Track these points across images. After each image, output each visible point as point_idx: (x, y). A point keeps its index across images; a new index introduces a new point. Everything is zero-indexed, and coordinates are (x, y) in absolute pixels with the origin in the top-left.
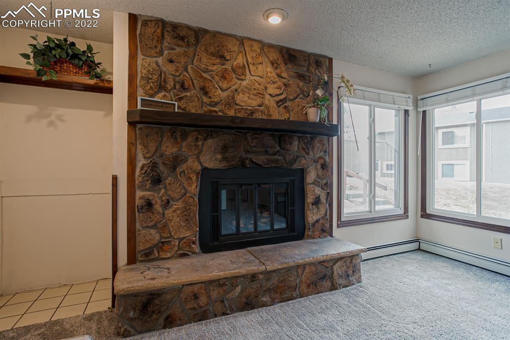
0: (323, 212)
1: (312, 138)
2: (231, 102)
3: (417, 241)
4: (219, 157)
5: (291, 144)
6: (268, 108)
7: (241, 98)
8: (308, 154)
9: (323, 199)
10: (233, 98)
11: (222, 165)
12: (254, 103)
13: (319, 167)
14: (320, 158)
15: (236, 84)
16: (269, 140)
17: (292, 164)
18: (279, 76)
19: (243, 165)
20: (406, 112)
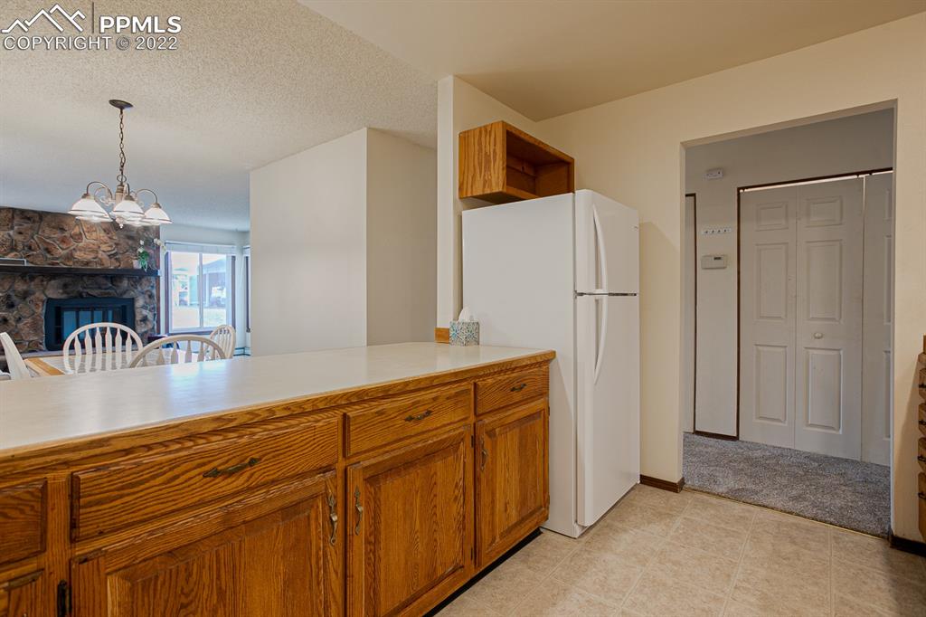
0: (150, 326)
1: (140, 278)
2: (70, 257)
3: (243, 348)
4: (61, 291)
5: (121, 282)
6: (101, 260)
7: (78, 255)
8: (137, 288)
9: (150, 316)
10: (72, 254)
11: (64, 296)
12: (90, 257)
13: (147, 296)
14: (147, 291)
15: (73, 244)
16: (101, 280)
17: (121, 295)
18: (110, 238)
19: (81, 296)
20: (234, 258)
